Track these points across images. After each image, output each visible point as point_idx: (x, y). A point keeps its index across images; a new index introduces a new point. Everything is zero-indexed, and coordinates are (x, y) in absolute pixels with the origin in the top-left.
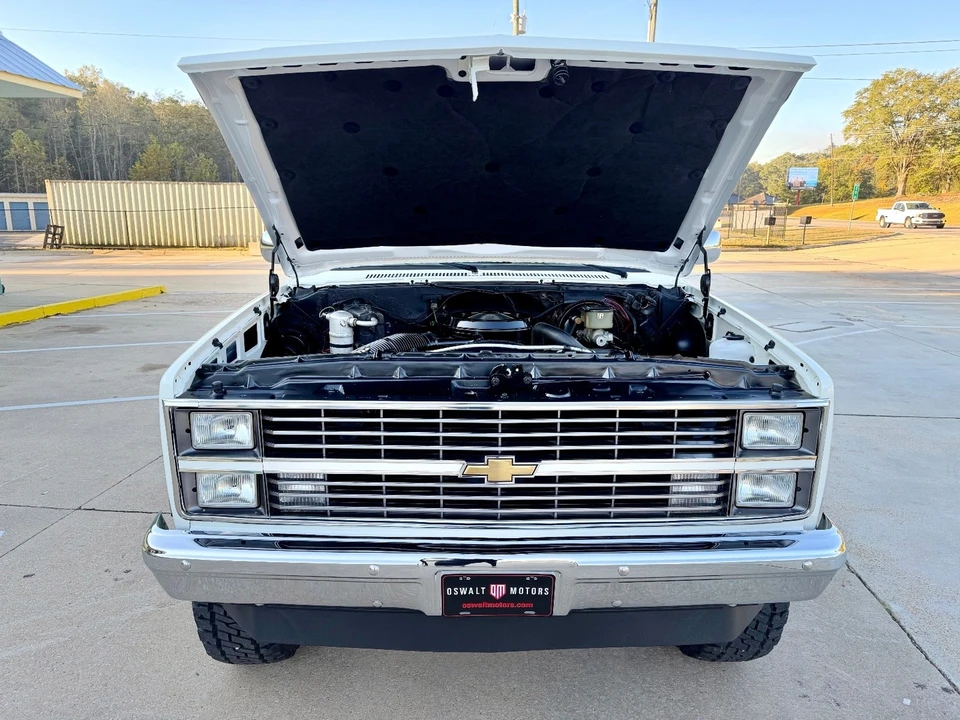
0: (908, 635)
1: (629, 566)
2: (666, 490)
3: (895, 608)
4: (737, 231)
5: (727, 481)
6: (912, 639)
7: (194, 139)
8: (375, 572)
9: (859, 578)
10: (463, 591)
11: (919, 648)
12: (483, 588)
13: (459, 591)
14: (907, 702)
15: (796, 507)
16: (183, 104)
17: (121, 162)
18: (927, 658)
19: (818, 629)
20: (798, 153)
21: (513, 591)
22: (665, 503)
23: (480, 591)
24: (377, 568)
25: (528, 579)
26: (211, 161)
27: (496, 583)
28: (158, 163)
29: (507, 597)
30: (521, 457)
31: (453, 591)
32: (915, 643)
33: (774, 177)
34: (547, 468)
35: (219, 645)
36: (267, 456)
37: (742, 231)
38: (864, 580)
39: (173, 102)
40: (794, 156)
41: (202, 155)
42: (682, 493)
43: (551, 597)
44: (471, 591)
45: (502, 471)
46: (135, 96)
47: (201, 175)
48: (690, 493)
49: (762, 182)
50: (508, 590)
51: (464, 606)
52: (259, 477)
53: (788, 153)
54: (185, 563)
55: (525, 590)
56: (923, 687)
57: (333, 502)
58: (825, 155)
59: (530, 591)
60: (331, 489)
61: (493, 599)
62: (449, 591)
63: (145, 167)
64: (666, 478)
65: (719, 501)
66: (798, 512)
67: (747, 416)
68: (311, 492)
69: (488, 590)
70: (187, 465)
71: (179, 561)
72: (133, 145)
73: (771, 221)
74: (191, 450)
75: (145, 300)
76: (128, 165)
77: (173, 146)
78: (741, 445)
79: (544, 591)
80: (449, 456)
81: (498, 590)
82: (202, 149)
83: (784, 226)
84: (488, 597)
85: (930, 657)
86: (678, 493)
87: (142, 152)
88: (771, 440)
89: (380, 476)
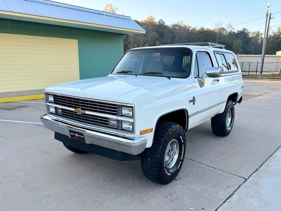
6: (224, 202)
11: (222, 204)
12: (74, 134)
14: (192, 209)
22: (107, 124)
27: (76, 133)
36: (54, 104)
45: (79, 111)
52: (55, 107)
56: (203, 209)
59: (81, 136)
61: (77, 137)
64: (106, 118)
74: (49, 101)
78: (122, 114)
89: (67, 110)
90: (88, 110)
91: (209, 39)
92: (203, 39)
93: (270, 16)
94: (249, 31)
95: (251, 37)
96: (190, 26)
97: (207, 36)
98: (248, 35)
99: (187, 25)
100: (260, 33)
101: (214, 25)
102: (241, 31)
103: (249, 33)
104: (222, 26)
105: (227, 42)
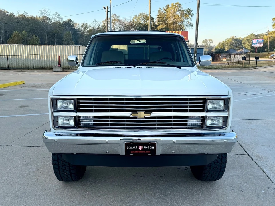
0: (268, 176)
1: (176, 140)
2: (187, 121)
3: (265, 170)
4: (232, 62)
5: (203, 119)
6: (268, 177)
7: (31, 29)
8: (107, 142)
9: (256, 163)
10: (131, 148)
11: (270, 179)
12: (136, 147)
13: (130, 148)
14: (263, 191)
15: (223, 127)
16: (27, 17)
17: (4, 38)
18: (272, 182)
19: (240, 175)
20: (256, 34)
21: (145, 148)
22: (186, 124)
23: (136, 148)
24: (108, 141)
25: (149, 144)
26: (37, 37)
27: (140, 145)
28: (18, 38)
29: (143, 149)
30: (147, 111)
31: (128, 148)
32: (269, 178)
33: (247, 43)
34: (154, 115)
35: (60, 173)
36: (78, 111)
37: (234, 62)
38: (257, 163)
39: (23, 16)
40: (254, 35)
41: (34, 35)
42: (191, 122)
43: (155, 149)
44: (133, 148)
45: (142, 115)
46: (9, 14)
47: (33, 42)
48: (193, 122)
49: (243, 45)
50: (143, 147)
51: (132, 152)
52: (75, 117)
53: (252, 34)
54: (55, 140)
55: (148, 147)
56: (269, 188)
57: (96, 124)
58: (266, 34)
59: (149, 147)
60: (95, 121)
61: (139, 150)
62: (127, 148)
63: (13, 40)
64: (187, 117)
65: (201, 124)
66: (224, 128)
67: (208, 101)
68: (89, 122)
69: (138, 147)
70: (56, 114)
71: (54, 140)
72: (9, 32)
73: (244, 58)
74: (57, 110)
75: (17, 86)
76: (6, 39)
77: (23, 32)
78: (207, 109)
79: (153, 148)
80: (127, 111)
81: (140, 148)
82: (34, 33)
83: (249, 60)
84: (138, 149)
85: (273, 181)
86: (190, 122)
87: (12, 34)
88: (215, 108)
89: (108, 117)
90: (155, 111)
91: (36, 28)
92: (28, 27)
93: (108, 9)
94: (75, 22)
95: (76, 29)
96: (6, 11)
97: (32, 24)
98: (74, 27)
99: (3, 9)
100: (88, 25)
101: (40, 12)
102: (66, 22)
103: (74, 24)
104: (48, 14)
105: (57, 33)
